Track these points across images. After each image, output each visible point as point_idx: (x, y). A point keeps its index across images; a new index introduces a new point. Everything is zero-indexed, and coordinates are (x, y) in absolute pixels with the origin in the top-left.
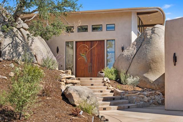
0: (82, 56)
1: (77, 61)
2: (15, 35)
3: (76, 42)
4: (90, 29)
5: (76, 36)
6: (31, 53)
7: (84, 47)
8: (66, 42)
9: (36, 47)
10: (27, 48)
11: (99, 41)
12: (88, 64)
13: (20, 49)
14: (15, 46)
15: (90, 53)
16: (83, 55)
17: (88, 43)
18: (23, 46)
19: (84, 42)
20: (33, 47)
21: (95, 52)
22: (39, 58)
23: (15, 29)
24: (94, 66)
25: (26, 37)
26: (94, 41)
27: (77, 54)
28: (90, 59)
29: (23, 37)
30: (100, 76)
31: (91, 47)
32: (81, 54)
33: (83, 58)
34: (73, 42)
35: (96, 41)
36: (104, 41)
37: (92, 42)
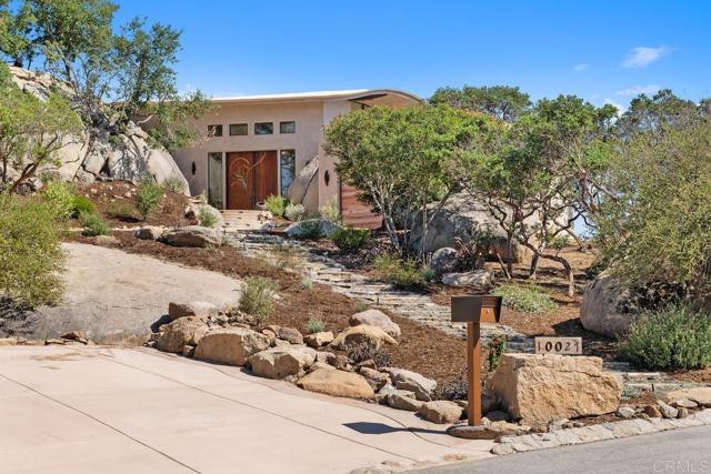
1: (229, 189)
2: (125, 147)
3: (227, 154)
4: (251, 129)
5: (227, 144)
6: (148, 173)
7: (242, 162)
8: (209, 154)
9: (156, 163)
10: (143, 165)
11: (268, 152)
12: (249, 194)
13: (133, 167)
14: (127, 162)
15: (252, 172)
16: (241, 177)
17: (249, 155)
18: (137, 162)
19: (241, 154)
20: (151, 163)
21: (262, 171)
22: (160, 180)
23: (126, 139)
24: (259, 196)
25: (142, 150)
26: (259, 152)
27: (230, 176)
28: (252, 183)
29: (137, 149)
30: (259, 209)
31: (255, 162)
32: (236, 175)
33: (240, 181)
34: (221, 153)
35: (263, 152)
36: (275, 151)
37: (255, 155)
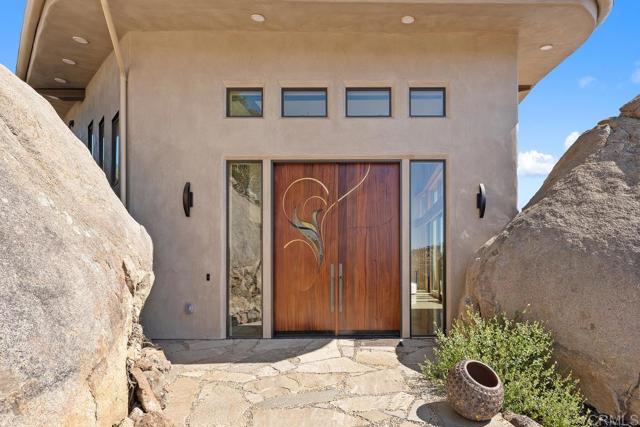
0: (301, 231)
1: (279, 255)
5: (276, 138)
7: (311, 188)
8: (228, 162)
11: (374, 163)
12: (328, 271)
15: (336, 216)
16: (307, 225)
17: (328, 170)
19: (308, 166)
21: (360, 214)
24: (353, 277)
26: (353, 163)
27: (279, 223)
28: (335, 245)
31: (343, 191)
32: (296, 222)
33: (304, 238)
34: (261, 162)
35: (364, 163)
36: (398, 163)
37: (345, 168)
